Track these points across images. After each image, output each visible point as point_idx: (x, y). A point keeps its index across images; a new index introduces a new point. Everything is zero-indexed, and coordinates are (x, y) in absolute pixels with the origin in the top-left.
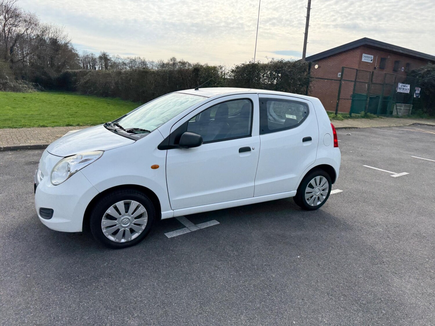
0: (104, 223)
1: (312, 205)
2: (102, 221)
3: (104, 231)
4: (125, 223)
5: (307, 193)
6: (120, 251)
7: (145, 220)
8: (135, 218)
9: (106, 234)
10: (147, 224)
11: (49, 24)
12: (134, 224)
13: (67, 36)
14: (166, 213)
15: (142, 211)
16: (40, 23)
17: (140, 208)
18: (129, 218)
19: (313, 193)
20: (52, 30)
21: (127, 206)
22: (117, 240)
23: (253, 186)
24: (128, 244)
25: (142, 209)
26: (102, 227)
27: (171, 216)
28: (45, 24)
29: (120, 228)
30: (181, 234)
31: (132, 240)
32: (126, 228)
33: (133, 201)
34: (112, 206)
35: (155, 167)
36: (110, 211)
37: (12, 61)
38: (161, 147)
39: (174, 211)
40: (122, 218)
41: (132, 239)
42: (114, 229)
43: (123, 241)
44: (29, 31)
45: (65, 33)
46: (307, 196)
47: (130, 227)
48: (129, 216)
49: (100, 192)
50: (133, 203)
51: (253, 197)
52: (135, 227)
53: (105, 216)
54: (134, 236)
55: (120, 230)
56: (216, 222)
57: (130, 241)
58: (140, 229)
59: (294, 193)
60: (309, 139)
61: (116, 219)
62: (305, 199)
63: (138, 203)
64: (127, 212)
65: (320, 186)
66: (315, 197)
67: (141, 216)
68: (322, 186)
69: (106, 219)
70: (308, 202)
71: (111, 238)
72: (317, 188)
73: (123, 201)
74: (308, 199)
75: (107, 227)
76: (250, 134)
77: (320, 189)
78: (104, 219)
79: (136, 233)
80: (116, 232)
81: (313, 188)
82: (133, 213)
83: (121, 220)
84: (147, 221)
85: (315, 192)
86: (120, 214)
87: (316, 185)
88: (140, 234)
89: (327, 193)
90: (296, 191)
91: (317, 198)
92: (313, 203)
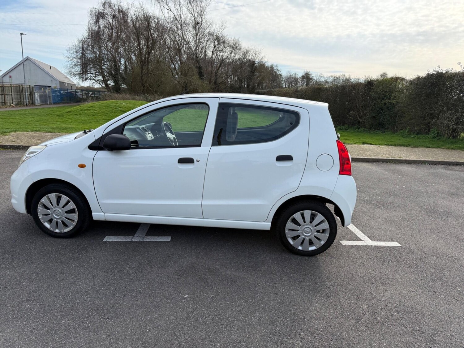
0: (40, 210)
1: (300, 248)
2: (38, 208)
3: (40, 217)
4: (57, 214)
5: (290, 230)
6: (52, 240)
7: (75, 217)
8: (66, 212)
9: (42, 221)
11: (250, 47)
12: (66, 218)
13: (264, 58)
14: (97, 215)
15: (72, 207)
16: (242, 47)
17: (69, 204)
18: (60, 211)
19: (299, 231)
20: (252, 52)
21: (59, 199)
22: (51, 229)
23: (199, 205)
24: (62, 235)
25: (72, 205)
26: (38, 214)
27: (103, 219)
28: (246, 47)
29: (53, 218)
30: (120, 240)
32: (58, 220)
33: (63, 195)
34: (45, 197)
35: (82, 166)
36: (44, 200)
38: (92, 147)
39: (106, 214)
40: (54, 210)
41: (65, 232)
42: (48, 218)
43: (57, 231)
44: (233, 55)
45: (262, 55)
46: (289, 235)
47: (62, 219)
48: (60, 209)
49: (35, 181)
50: (63, 197)
51: (203, 218)
52: (67, 221)
53: (40, 204)
54: (67, 230)
55: (53, 220)
56: (168, 239)
57: (63, 232)
58: (72, 224)
59: (267, 225)
60: (288, 158)
61: (49, 209)
62: (287, 237)
63: (68, 198)
64: (58, 204)
65: (312, 224)
66: (304, 239)
67: (72, 211)
68: (315, 225)
69: (42, 207)
70: (291, 242)
71: (47, 225)
72: (306, 227)
73: (54, 194)
74: (294, 238)
75: (43, 215)
76: (199, 144)
77: (312, 229)
78: (40, 207)
79: (69, 227)
80: (50, 221)
81: (300, 225)
82: (63, 207)
83: (53, 211)
84: (77, 218)
85: (302, 231)
86: (53, 206)
87: (305, 222)
88: (72, 229)
89: (327, 237)
90: (270, 224)
91: (308, 240)
92: (300, 246)
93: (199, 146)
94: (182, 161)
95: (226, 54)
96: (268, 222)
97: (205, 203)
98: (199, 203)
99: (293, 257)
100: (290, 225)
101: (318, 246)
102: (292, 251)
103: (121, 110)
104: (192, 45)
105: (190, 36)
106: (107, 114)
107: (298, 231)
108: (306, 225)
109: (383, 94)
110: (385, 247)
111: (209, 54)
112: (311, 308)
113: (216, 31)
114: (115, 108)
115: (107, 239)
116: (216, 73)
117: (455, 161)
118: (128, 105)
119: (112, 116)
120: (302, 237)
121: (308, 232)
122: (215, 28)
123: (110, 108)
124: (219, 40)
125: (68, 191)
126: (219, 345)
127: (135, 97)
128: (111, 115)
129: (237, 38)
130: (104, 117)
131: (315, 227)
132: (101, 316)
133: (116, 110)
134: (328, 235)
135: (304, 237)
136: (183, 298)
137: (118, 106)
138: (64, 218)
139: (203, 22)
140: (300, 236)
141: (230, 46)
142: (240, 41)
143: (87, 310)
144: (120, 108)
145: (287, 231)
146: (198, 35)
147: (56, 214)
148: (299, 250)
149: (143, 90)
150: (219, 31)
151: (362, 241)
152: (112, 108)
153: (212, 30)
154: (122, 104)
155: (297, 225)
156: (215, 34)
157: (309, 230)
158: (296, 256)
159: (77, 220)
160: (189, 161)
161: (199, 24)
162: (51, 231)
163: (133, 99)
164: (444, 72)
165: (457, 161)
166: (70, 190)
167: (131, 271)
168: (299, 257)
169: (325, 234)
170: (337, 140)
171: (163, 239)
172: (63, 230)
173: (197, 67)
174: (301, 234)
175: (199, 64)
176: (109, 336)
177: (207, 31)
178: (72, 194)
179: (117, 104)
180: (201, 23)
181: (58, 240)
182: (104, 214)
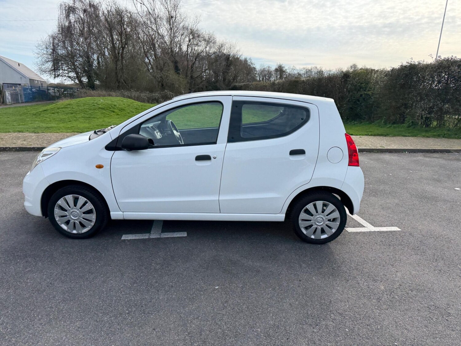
0: (56, 212)
1: (313, 237)
2: (55, 210)
3: (57, 219)
5: (303, 220)
6: (70, 241)
7: (93, 217)
8: (84, 213)
9: (59, 223)
10: (96, 221)
11: (225, 41)
12: (83, 218)
13: (239, 51)
14: (115, 214)
15: (89, 207)
16: (217, 41)
17: (87, 204)
18: (78, 212)
20: (227, 46)
21: (76, 200)
22: (69, 230)
23: (216, 200)
24: (80, 236)
25: (89, 206)
26: (55, 216)
27: (121, 218)
28: (221, 41)
29: (70, 219)
30: (137, 238)
31: (82, 233)
32: (76, 221)
33: (80, 197)
34: (62, 198)
35: (100, 167)
36: (61, 202)
37: (192, 77)
38: (109, 148)
39: (124, 213)
40: (71, 211)
42: (65, 219)
43: (75, 232)
44: (208, 49)
45: (237, 48)
46: (302, 225)
47: (79, 220)
48: (78, 210)
49: (51, 183)
50: (80, 198)
51: (220, 213)
52: (84, 222)
53: (57, 206)
54: (85, 230)
55: (71, 222)
56: (184, 234)
57: (81, 233)
58: (90, 225)
59: (281, 217)
60: (301, 152)
61: (66, 211)
62: (300, 228)
63: (86, 199)
64: (75, 205)
65: (324, 214)
66: (316, 228)
67: (90, 212)
68: (326, 215)
69: (59, 209)
70: (304, 232)
71: (64, 227)
72: (318, 216)
73: (72, 195)
74: (307, 228)
75: (59, 216)
76: (215, 141)
77: (324, 218)
78: (56, 209)
79: (87, 227)
80: (67, 223)
81: (312, 215)
82: (81, 208)
83: (70, 213)
84: (95, 218)
85: (314, 220)
86: (70, 207)
87: (317, 212)
88: (89, 229)
89: (338, 226)
90: (284, 215)
91: (320, 229)
92: (313, 235)
93: (215, 143)
94: (200, 158)
95: (201, 48)
96: (282, 214)
97: (222, 198)
98: (216, 198)
99: (307, 246)
100: (303, 215)
101: (330, 234)
102: (306, 240)
103: (99, 107)
104: (167, 39)
105: (164, 30)
106: (86, 111)
107: (311, 221)
108: (319, 215)
109: (359, 86)
110: (387, 232)
111: (184, 48)
112: (335, 291)
113: (190, 25)
114: (93, 105)
115: (124, 237)
116: (192, 67)
117: (432, 148)
118: (106, 102)
119: (92, 113)
120: (315, 226)
121: (321, 221)
122: (190, 23)
123: (88, 105)
124: (194, 35)
125: (86, 192)
126: (259, 330)
127: (111, 93)
128: (90, 112)
129: (211, 32)
130: (83, 115)
131: (327, 217)
132: (141, 311)
133: (94, 107)
134: (339, 224)
135: (316, 226)
136: (215, 290)
137: (96, 103)
138: (82, 219)
139: (177, 15)
140: (312, 225)
141: (205, 40)
142: (215, 34)
143: (126, 307)
144: (98, 105)
145: (300, 222)
146: (173, 29)
147: (74, 215)
148: (312, 239)
149: (118, 86)
150: (194, 25)
151: (365, 228)
152: (90, 106)
153: (187, 24)
154: (100, 101)
155: (310, 215)
156: (189, 28)
157: (322, 219)
158: (309, 245)
159: (95, 220)
160: (206, 158)
161: (173, 18)
162: (68, 232)
163: (110, 95)
164: (417, 63)
165: (434, 148)
166: (88, 191)
167: (158, 266)
168: (312, 245)
169: (336, 222)
170: (345, 134)
171: (180, 235)
172: (81, 231)
173: (172, 62)
174: (313, 224)
175: (175, 59)
176: (154, 329)
177: (181, 25)
178: (91, 195)
179: (95, 101)
180: (176, 17)
181: (77, 241)
182: (122, 213)
